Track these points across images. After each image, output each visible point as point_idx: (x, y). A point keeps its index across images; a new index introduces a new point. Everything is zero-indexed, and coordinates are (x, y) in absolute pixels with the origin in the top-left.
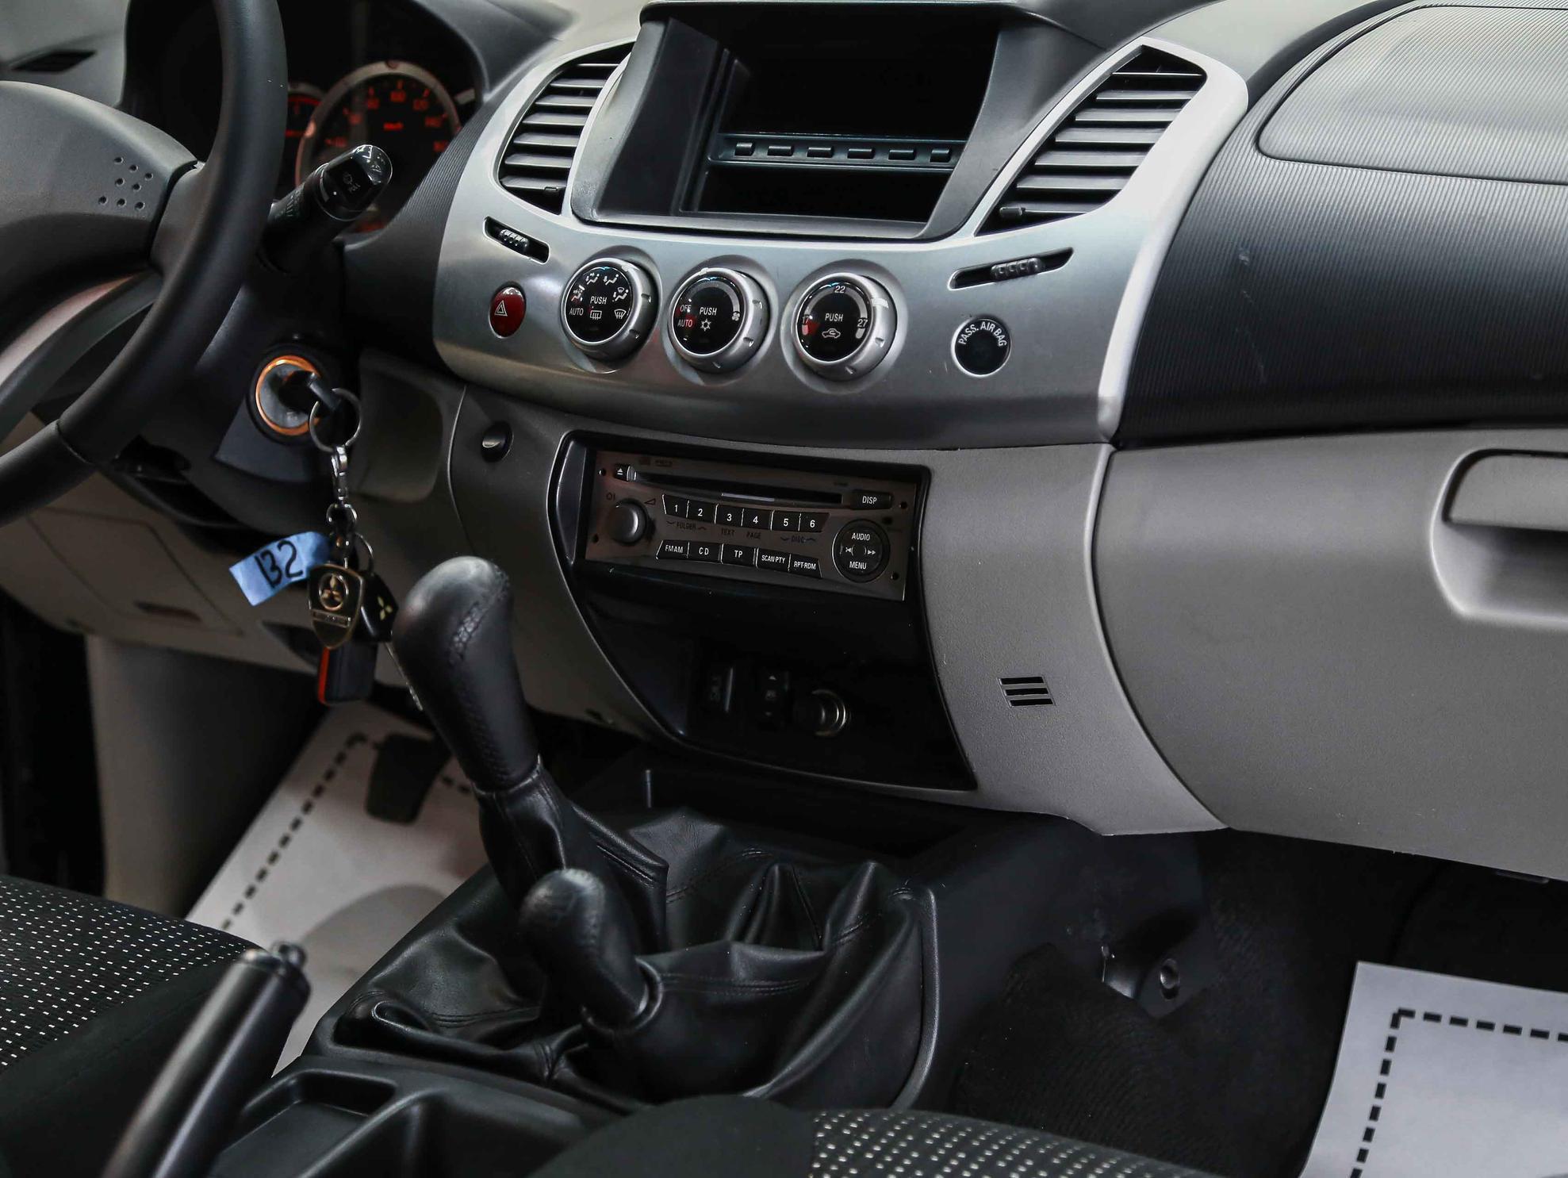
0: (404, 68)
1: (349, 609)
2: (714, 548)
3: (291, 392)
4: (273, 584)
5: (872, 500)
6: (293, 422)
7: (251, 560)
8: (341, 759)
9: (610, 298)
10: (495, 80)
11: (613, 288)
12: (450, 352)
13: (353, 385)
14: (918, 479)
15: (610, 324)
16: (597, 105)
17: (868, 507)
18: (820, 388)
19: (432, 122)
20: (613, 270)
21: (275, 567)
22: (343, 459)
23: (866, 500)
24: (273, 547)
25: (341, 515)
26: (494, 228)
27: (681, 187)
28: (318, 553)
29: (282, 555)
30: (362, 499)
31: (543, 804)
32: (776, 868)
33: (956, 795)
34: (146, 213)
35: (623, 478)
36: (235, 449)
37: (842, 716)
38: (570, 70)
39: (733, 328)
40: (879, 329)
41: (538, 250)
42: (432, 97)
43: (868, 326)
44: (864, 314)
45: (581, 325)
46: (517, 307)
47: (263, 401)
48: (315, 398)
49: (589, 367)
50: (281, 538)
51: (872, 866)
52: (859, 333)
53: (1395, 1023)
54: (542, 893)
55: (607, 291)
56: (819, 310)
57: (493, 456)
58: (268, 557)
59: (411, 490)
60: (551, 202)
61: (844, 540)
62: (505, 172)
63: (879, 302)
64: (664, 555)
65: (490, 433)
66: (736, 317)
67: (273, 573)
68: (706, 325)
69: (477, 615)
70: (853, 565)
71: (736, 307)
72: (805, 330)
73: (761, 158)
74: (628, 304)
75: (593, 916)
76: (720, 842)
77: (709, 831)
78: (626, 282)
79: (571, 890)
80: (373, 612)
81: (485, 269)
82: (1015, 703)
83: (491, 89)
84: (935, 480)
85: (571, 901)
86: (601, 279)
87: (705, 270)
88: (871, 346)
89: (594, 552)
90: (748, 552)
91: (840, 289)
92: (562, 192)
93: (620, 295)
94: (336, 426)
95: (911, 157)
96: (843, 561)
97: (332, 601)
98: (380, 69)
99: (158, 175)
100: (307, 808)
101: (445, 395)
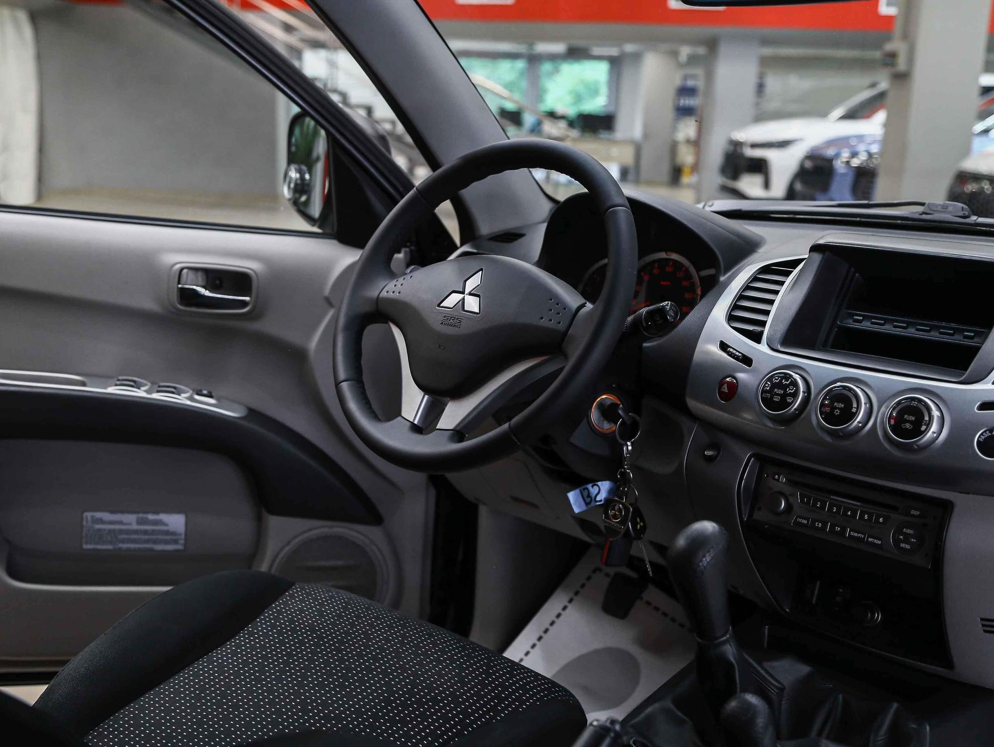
0: (674, 256)
1: (624, 522)
2: (825, 524)
3: (608, 413)
4: (587, 504)
5: (917, 513)
6: (607, 426)
7: (578, 491)
8: (589, 578)
9: (785, 391)
10: (727, 269)
11: (787, 386)
12: (692, 404)
13: (638, 411)
14: (947, 507)
15: (784, 404)
16: (783, 289)
17: (913, 516)
18: (897, 453)
19: (685, 283)
20: (787, 377)
21: (589, 496)
22: (630, 448)
23: (913, 512)
24: (589, 486)
25: (624, 474)
26: (724, 346)
27: (822, 336)
28: (611, 492)
29: (593, 490)
30: (635, 468)
31: (730, 651)
32: (840, 696)
33: (940, 670)
34: (562, 327)
35: (778, 480)
36: (579, 438)
37: (878, 617)
38: (766, 269)
39: (853, 415)
40: (934, 427)
41: (747, 361)
42: (687, 270)
43: (929, 424)
44: (927, 418)
45: (768, 402)
46: (734, 387)
47: (594, 415)
48: (620, 417)
49: (769, 424)
50: (594, 481)
51: (895, 705)
52: (923, 428)
54: (733, 704)
55: (784, 387)
56: (901, 413)
57: (710, 459)
58: (586, 491)
59: (663, 468)
60: (756, 337)
61: (899, 531)
62: (731, 318)
63: (936, 413)
64: (796, 523)
65: (710, 447)
66: (854, 410)
67: (588, 499)
68: (837, 412)
69: (712, 553)
70: (902, 545)
71: (855, 405)
72: (892, 422)
73: (866, 325)
74: (795, 395)
75: (761, 721)
76: (809, 677)
77: (804, 669)
78: (795, 384)
79: (749, 705)
80: (634, 525)
81: (717, 366)
82: (986, 631)
83: (725, 273)
84: (956, 511)
85: (748, 713)
86: (781, 381)
87: (839, 384)
88: (929, 435)
89: (758, 515)
90: (844, 530)
91: (915, 403)
92: (762, 333)
93: (790, 390)
94: (628, 432)
95: (952, 335)
96: (897, 542)
97: (615, 517)
98: (663, 255)
99: (570, 309)
100: (571, 601)
101: (685, 422)
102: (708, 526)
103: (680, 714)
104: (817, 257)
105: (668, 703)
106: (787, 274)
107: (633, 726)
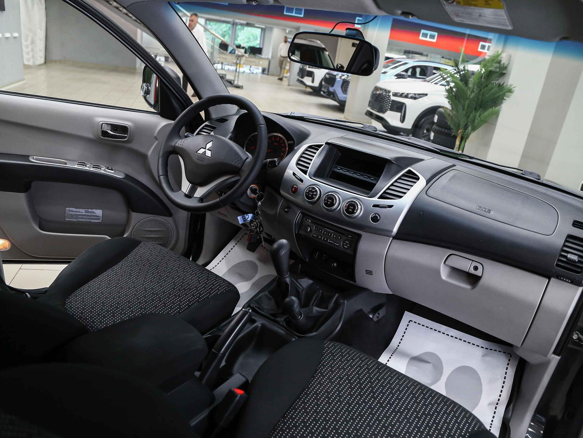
0: (280, 135)
1: (256, 228)
2: (322, 237)
3: (254, 191)
4: (244, 221)
5: (350, 237)
6: (253, 196)
7: (241, 216)
8: (243, 237)
9: (313, 193)
10: (297, 145)
11: (314, 192)
12: (282, 192)
13: (263, 191)
14: (359, 236)
15: (312, 198)
16: (316, 155)
17: (349, 237)
18: (346, 218)
19: (283, 145)
20: (314, 188)
21: (245, 219)
22: (260, 204)
23: (349, 236)
24: (245, 215)
25: (257, 212)
26: (294, 174)
27: (327, 173)
28: (252, 217)
29: (247, 217)
30: (262, 211)
31: (288, 280)
32: (321, 291)
33: (352, 282)
34: (239, 166)
35: (308, 221)
36: (243, 199)
37: (335, 264)
38: (310, 147)
39: (334, 205)
40: (359, 211)
41: (301, 181)
42: (284, 141)
43: (357, 210)
44: (357, 208)
45: (307, 197)
46: (296, 189)
47: (249, 192)
48: (257, 193)
49: (307, 203)
50: (247, 213)
51: (337, 294)
52: (355, 211)
53: (409, 322)
54: (288, 299)
55: (313, 192)
56: (349, 205)
57: (287, 212)
58: (244, 217)
59: (270, 212)
60: (305, 172)
61: (344, 242)
62: (297, 164)
63: (359, 207)
64: (312, 236)
65: (286, 208)
66: (334, 203)
67: (245, 220)
68: (329, 203)
69: (285, 251)
70: (345, 246)
71: (335, 201)
72: (346, 208)
73: (341, 171)
74: (316, 195)
75: (296, 305)
76: (312, 284)
77: (311, 282)
78: (316, 191)
79: (293, 300)
80: (260, 229)
81: (291, 181)
82: (366, 274)
83: (297, 146)
84: (363, 238)
85: (292, 302)
86: (312, 190)
87: (330, 193)
88: (357, 214)
89: (301, 232)
90: (327, 240)
91: (353, 203)
92: (307, 171)
93: (315, 193)
94: (259, 198)
95: (367, 178)
96: (343, 245)
97: (253, 226)
98: (276, 134)
99: (243, 160)
100: (236, 244)
101: (279, 198)
102: (284, 241)
103: (270, 296)
104: (327, 146)
105: (267, 293)
106: (317, 150)
107: (255, 301)
